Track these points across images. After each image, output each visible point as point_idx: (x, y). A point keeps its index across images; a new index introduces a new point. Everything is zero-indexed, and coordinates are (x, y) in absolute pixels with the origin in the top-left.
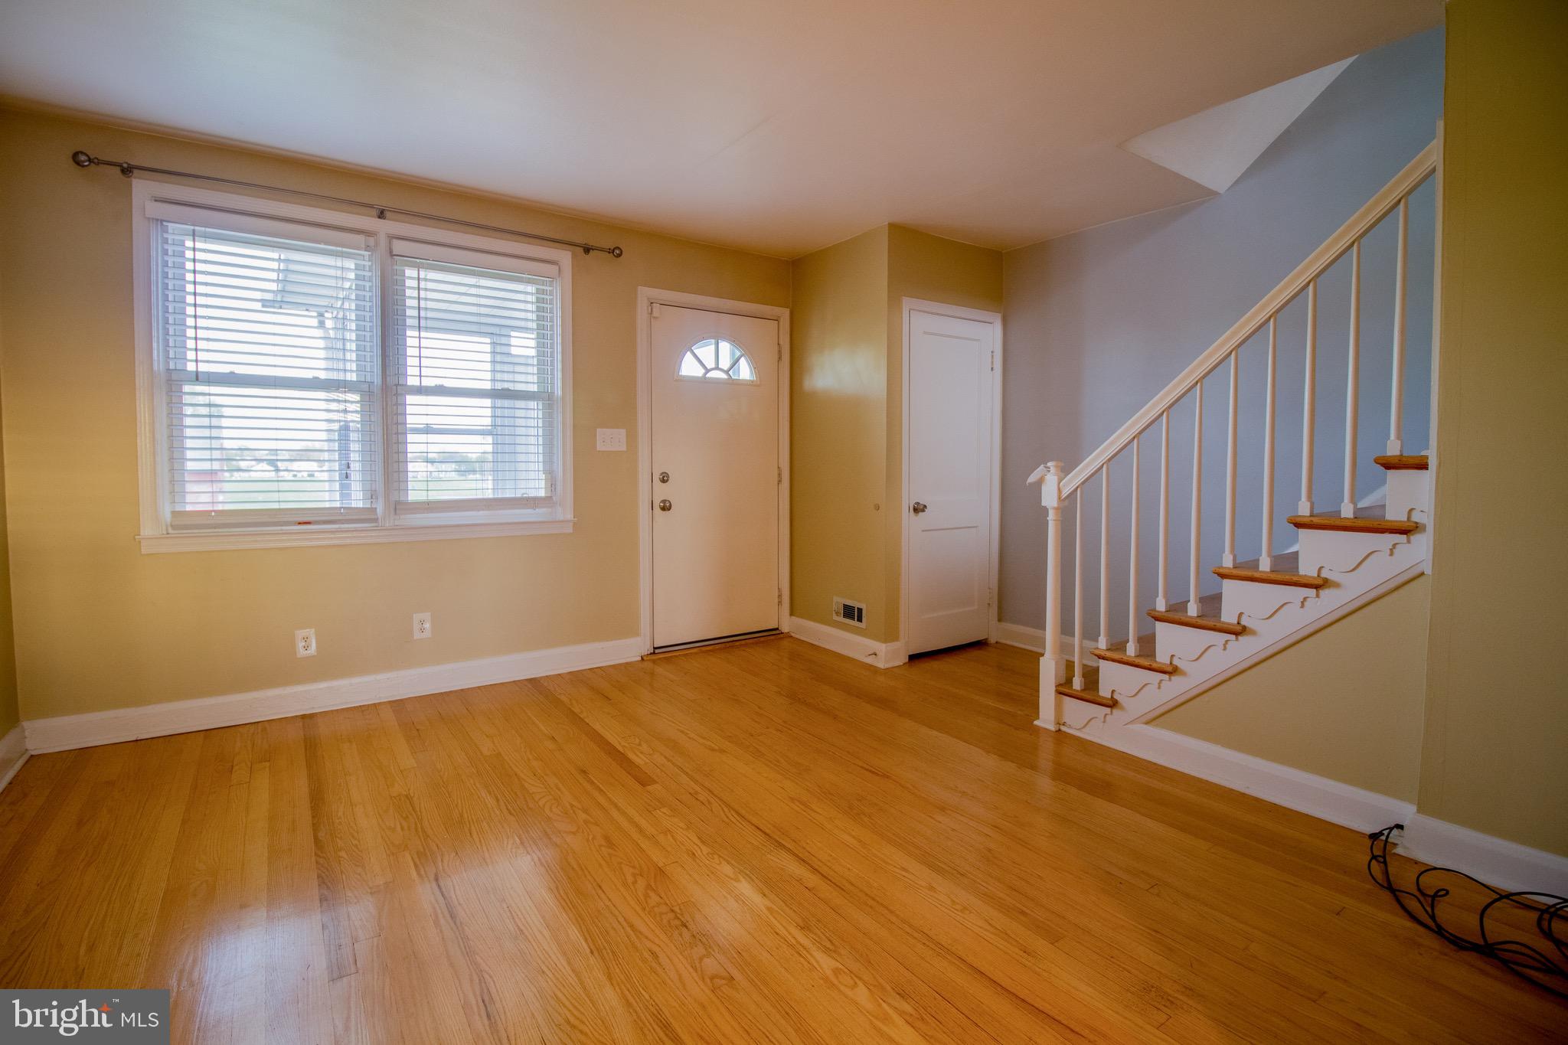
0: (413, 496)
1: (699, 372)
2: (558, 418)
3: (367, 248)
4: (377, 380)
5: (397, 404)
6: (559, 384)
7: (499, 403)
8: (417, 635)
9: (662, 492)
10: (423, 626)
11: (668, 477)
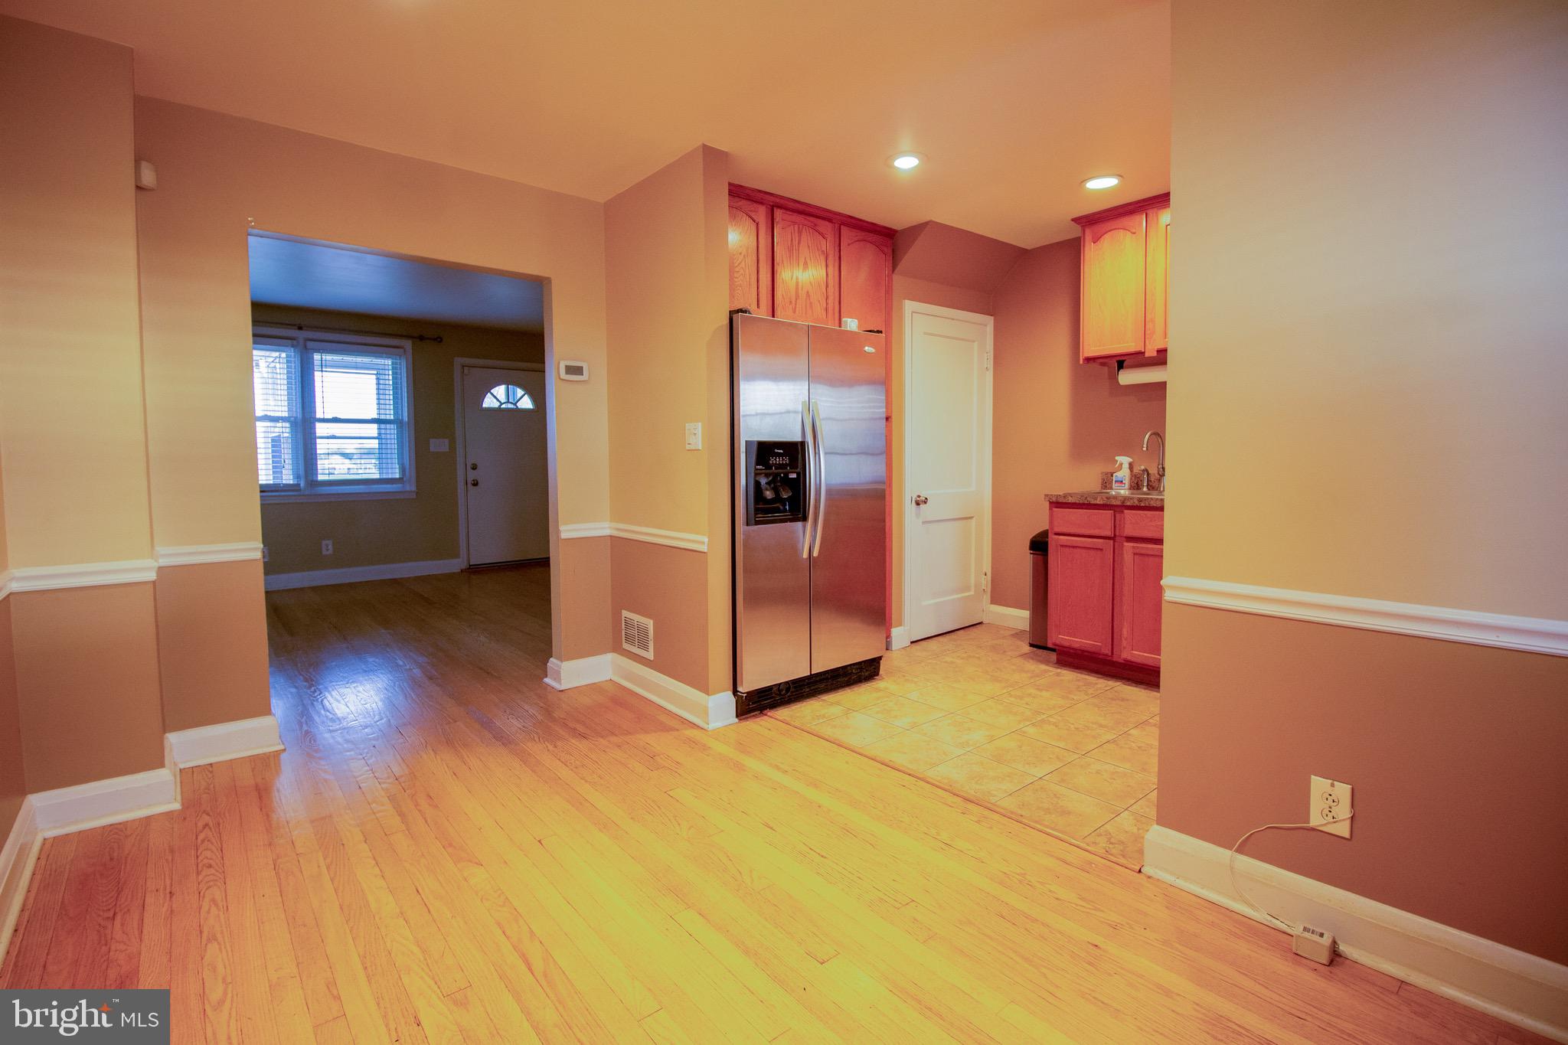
0: (320, 478)
1: (496, 405)
2: (406, 434)
3: (293, 346)
4: (300, 416)
5: (311, 429)
6: (406, 414)
7: (383, 426)
8: (324, 552)
9: (472, 475)
10: (328, 547)
11: (476, 465)
